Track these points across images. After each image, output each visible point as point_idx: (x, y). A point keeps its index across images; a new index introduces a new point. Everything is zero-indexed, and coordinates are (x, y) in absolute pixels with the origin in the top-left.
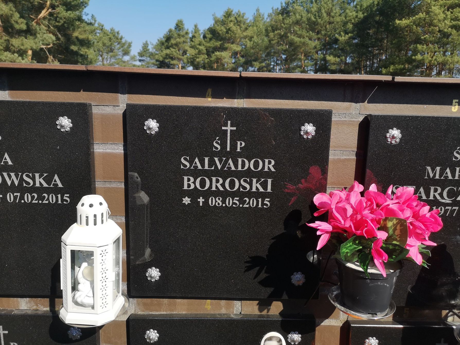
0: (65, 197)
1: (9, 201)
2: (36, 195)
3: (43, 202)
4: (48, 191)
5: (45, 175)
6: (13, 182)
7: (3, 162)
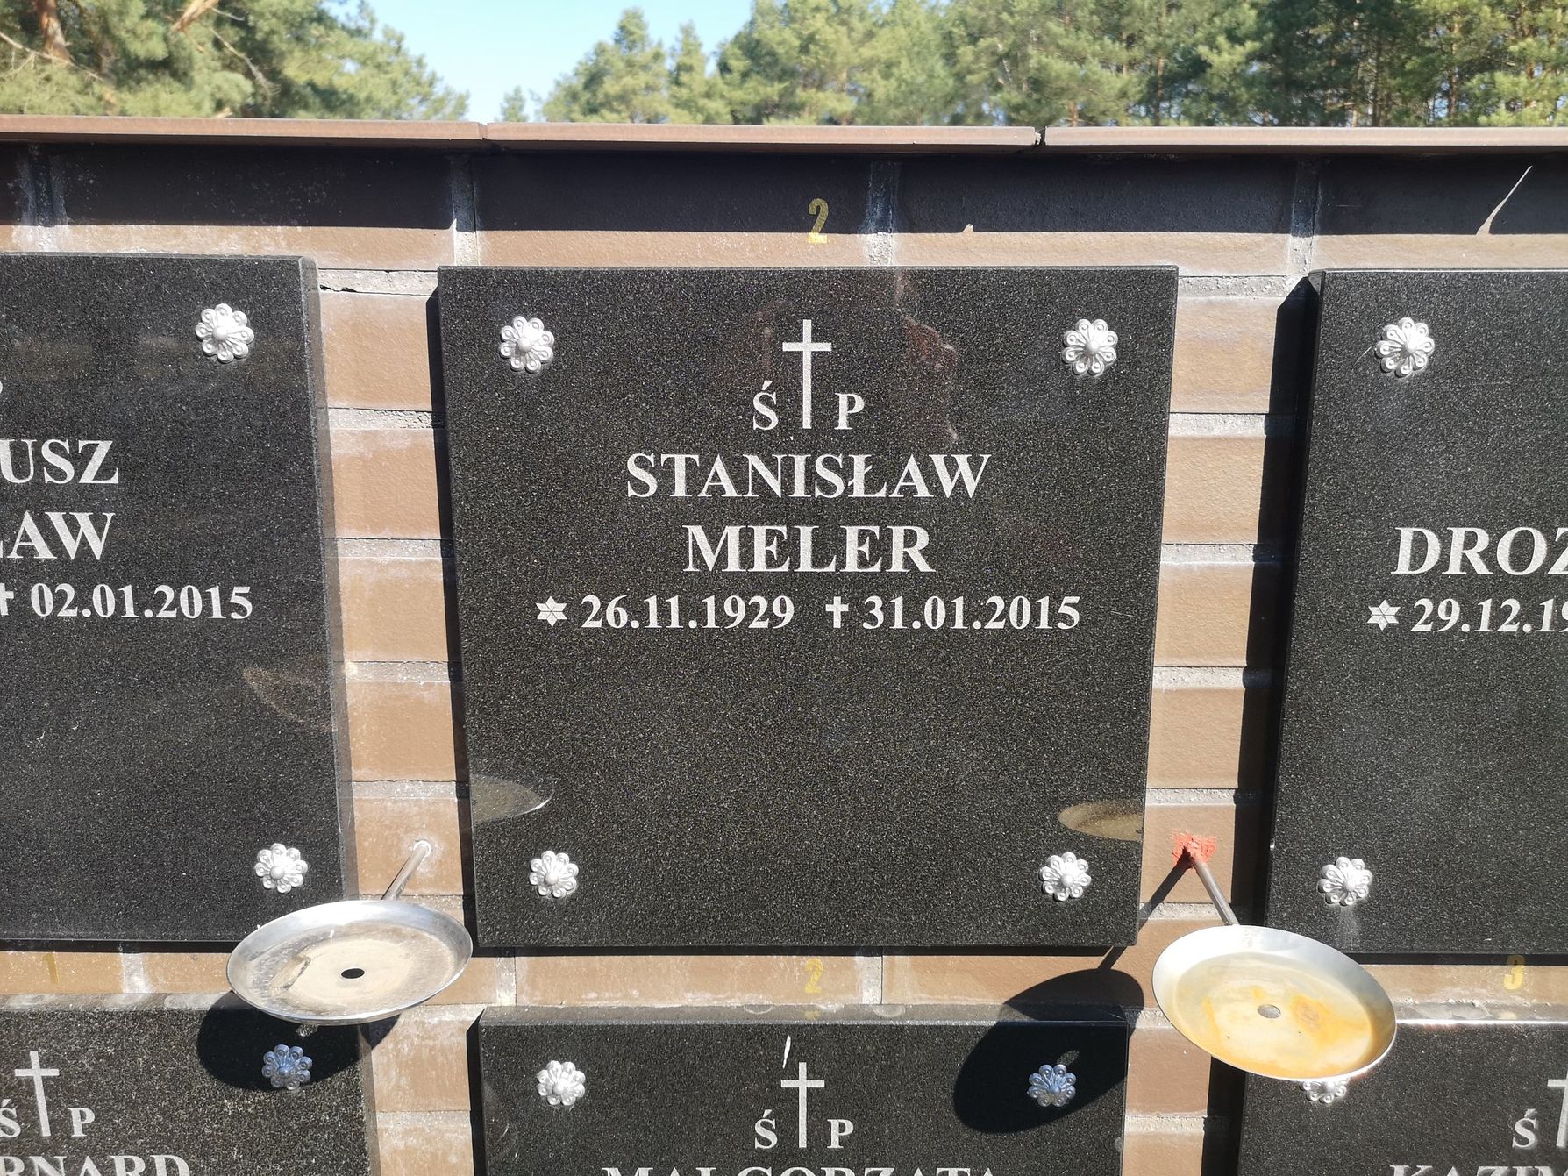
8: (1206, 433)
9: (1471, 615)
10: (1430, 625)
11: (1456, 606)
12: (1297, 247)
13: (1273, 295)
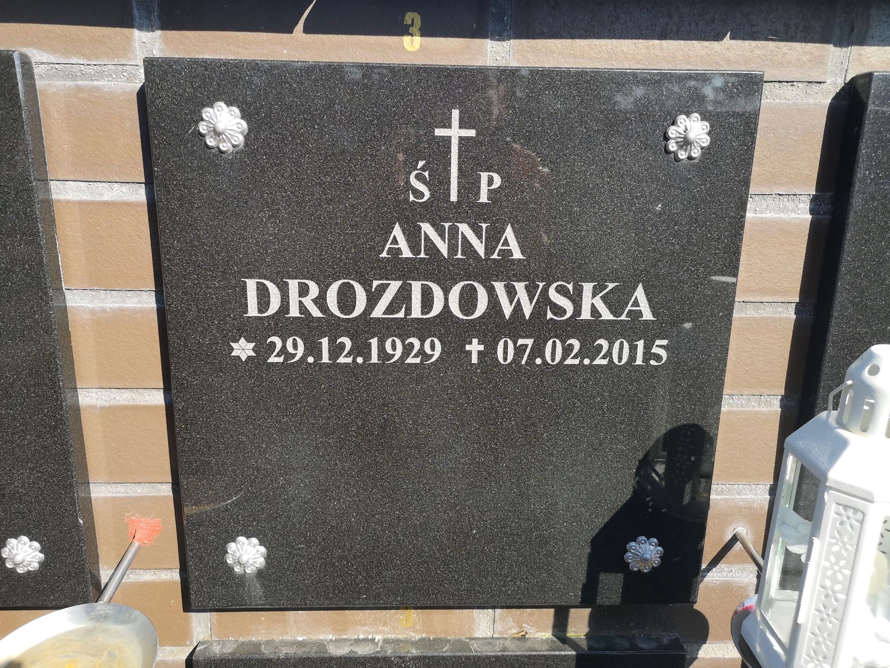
0: (657, 346)
1: (501, 360)
2: (576, 343)
3: (595, 363)
4: (612, 331)
5: (611, 286)
6: (518, 308)
7: (497, 252)
8: (98, 198)
9: (313, 348)
10: (282, 358)
11: (300, 342)
12: (145, 40)
13: (132, 81)
